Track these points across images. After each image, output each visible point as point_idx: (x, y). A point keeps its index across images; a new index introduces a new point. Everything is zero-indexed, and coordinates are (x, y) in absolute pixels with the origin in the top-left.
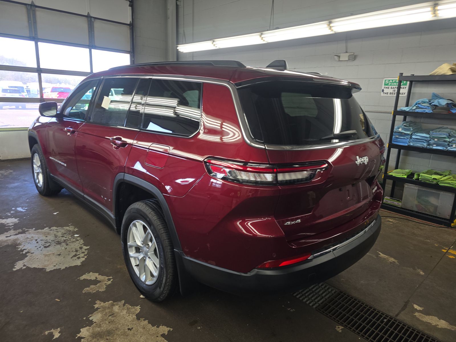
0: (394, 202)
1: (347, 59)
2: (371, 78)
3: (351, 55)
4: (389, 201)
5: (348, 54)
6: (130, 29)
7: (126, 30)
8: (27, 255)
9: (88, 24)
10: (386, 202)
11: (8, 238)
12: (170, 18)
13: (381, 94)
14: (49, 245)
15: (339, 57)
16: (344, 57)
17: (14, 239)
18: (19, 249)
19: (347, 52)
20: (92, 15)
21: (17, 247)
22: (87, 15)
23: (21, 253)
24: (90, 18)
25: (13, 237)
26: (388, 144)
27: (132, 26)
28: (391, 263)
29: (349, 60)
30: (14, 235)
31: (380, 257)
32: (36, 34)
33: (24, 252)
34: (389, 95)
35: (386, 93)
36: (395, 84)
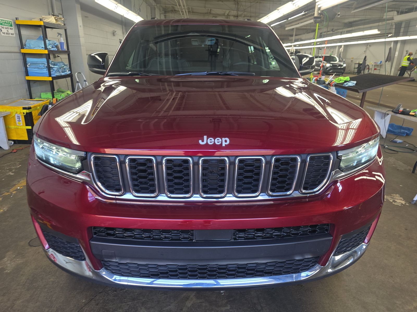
34: (6, 35)
35: (4, 33)
36: (6, 24)
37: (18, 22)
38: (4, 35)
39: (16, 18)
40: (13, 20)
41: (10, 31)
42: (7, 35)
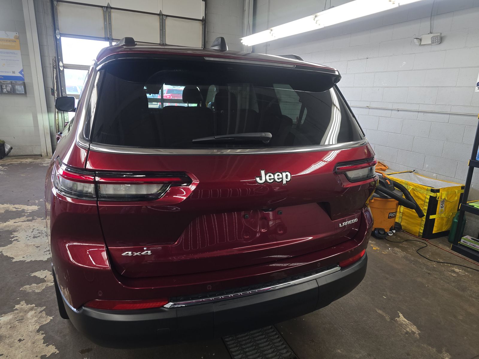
0: (476, 245)
1: (430, 43)
2: (462, 68)
3: (434, 37)
4: (469, 243)
5: (432, 35)
6: (203, 25)
7: (199, 26)
8: (13, 242)
9: (160, 23)
10: (465, 243)
11: (15, 224)
12: (246, 10)
13: (474, 90)
15: (421, 40)
16: (427, 40)
17: (19, 225)
18: (12, 236)
19: (431, 33)
20: (164, 13)
21: (13, 233)
22: (159, 13)
23: (10, 239)
24: (162, 16)
26: (469, 160)
27: (204, 22)
28: (407, 333)
29: (433, 42)
30: (22, 222)
31: (396, 321)
32: (111, 35)
33: (13, 239)
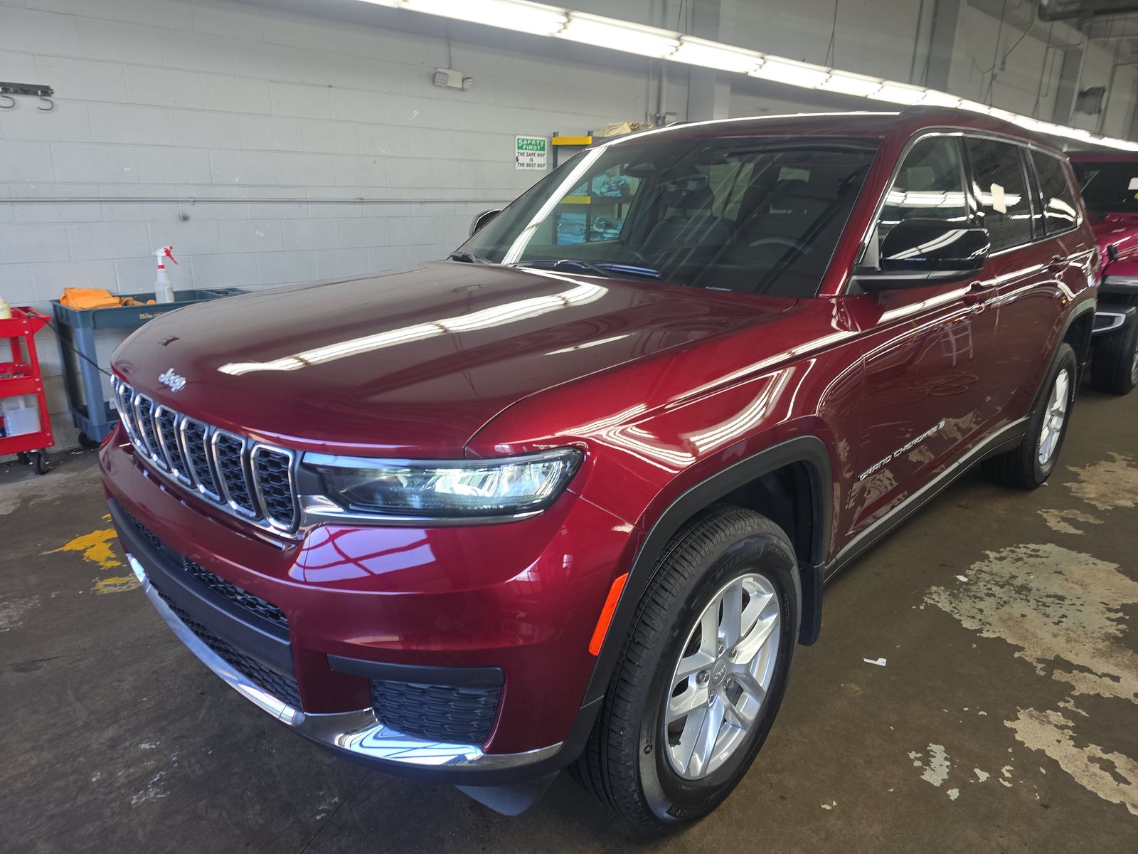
8: (1119, 607)
11: (1115, 671)
14: (1048, 596)
15: (447, 77)
17: (1102, 661)
18: (1123, 627)
21: (1121, 636)
23: (1127, 617)
25: (1102, 666)
30: (1090, 671)
33: (1120, 614)
34: (525, 168)
35: (522, 165)
36: (531, 147)
37: (556, 142)
38: (521, 168)
39: (554, 133)
40: (548, 137)
41: (537, 160)
42: (528, 168)
